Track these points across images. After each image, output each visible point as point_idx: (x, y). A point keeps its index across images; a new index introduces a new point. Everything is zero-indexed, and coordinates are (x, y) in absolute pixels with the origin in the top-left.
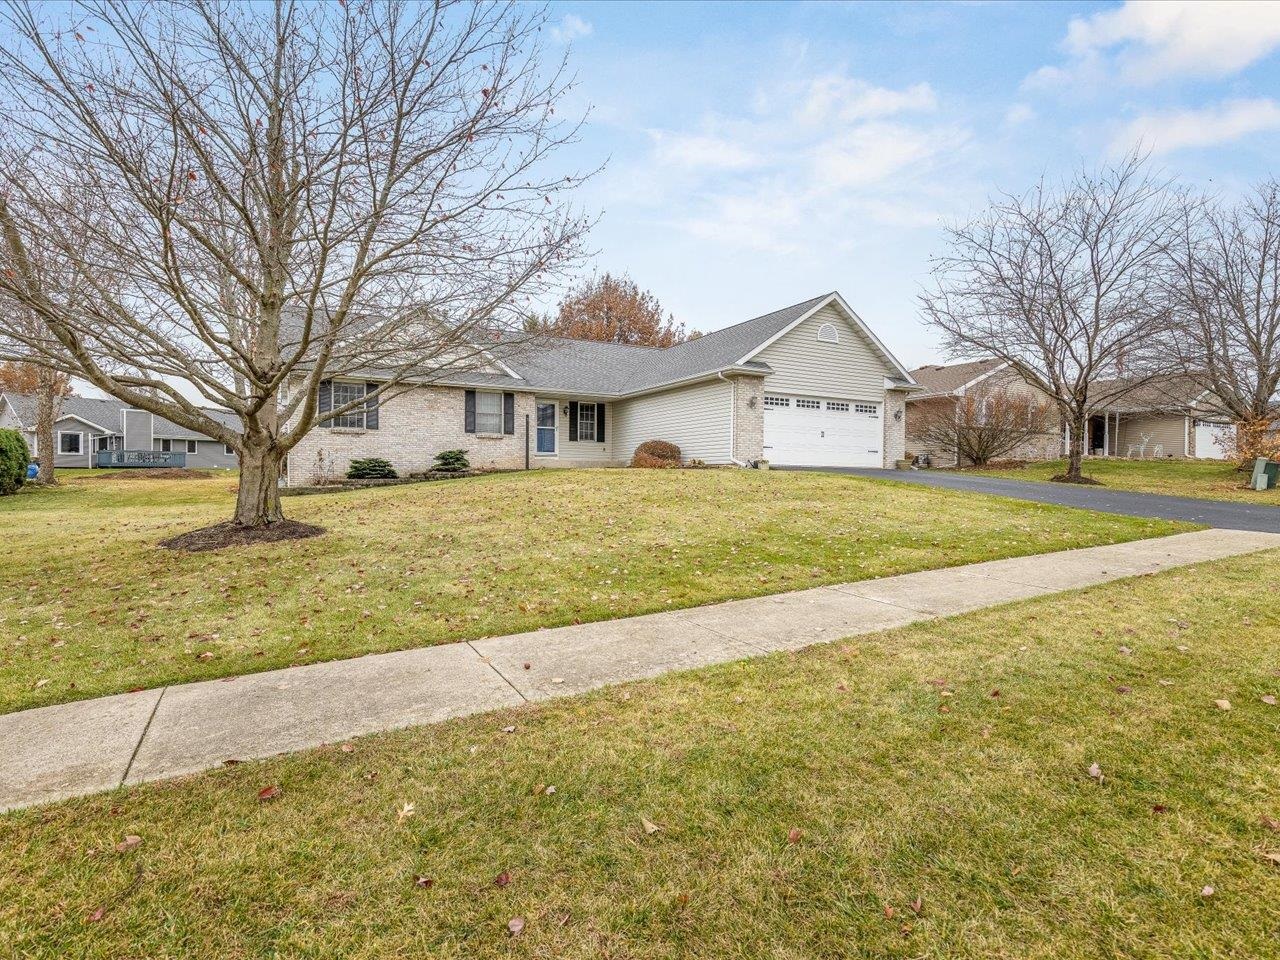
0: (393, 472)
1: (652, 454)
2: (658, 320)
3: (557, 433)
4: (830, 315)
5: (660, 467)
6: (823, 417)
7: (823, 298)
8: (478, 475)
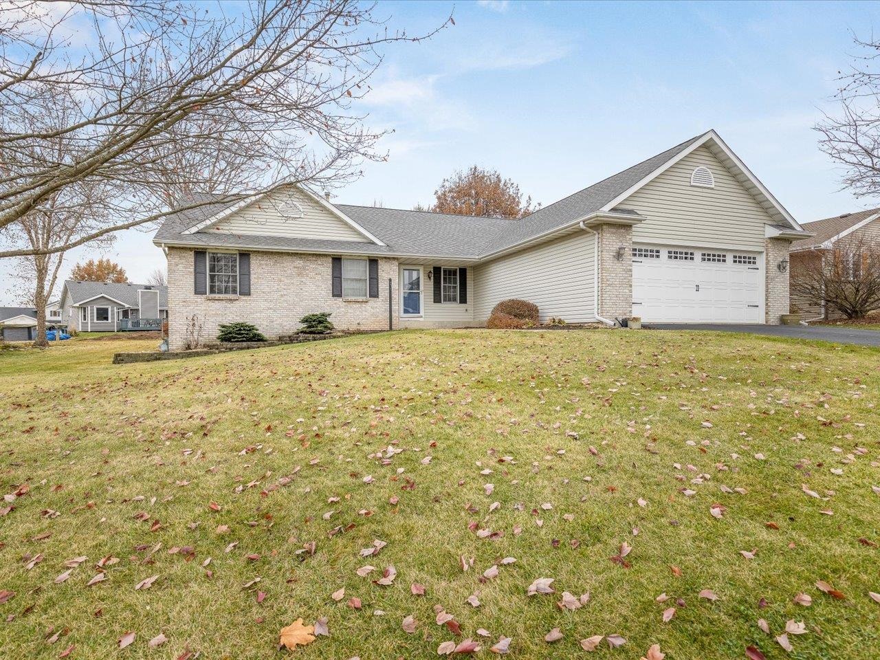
0: (259, 335)
1: (510, 314)
2: (519, 202)
3: (422, 297)
4: (705, 157)
5: (517, 327)
6: (697, 269)
7: (695, 139)
8: (339, 337)
